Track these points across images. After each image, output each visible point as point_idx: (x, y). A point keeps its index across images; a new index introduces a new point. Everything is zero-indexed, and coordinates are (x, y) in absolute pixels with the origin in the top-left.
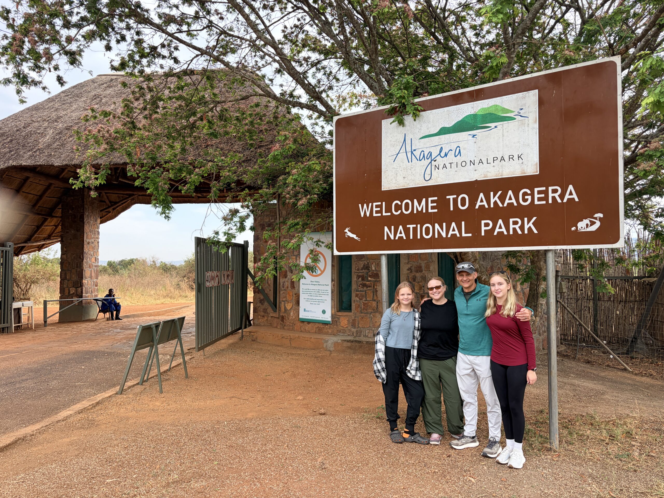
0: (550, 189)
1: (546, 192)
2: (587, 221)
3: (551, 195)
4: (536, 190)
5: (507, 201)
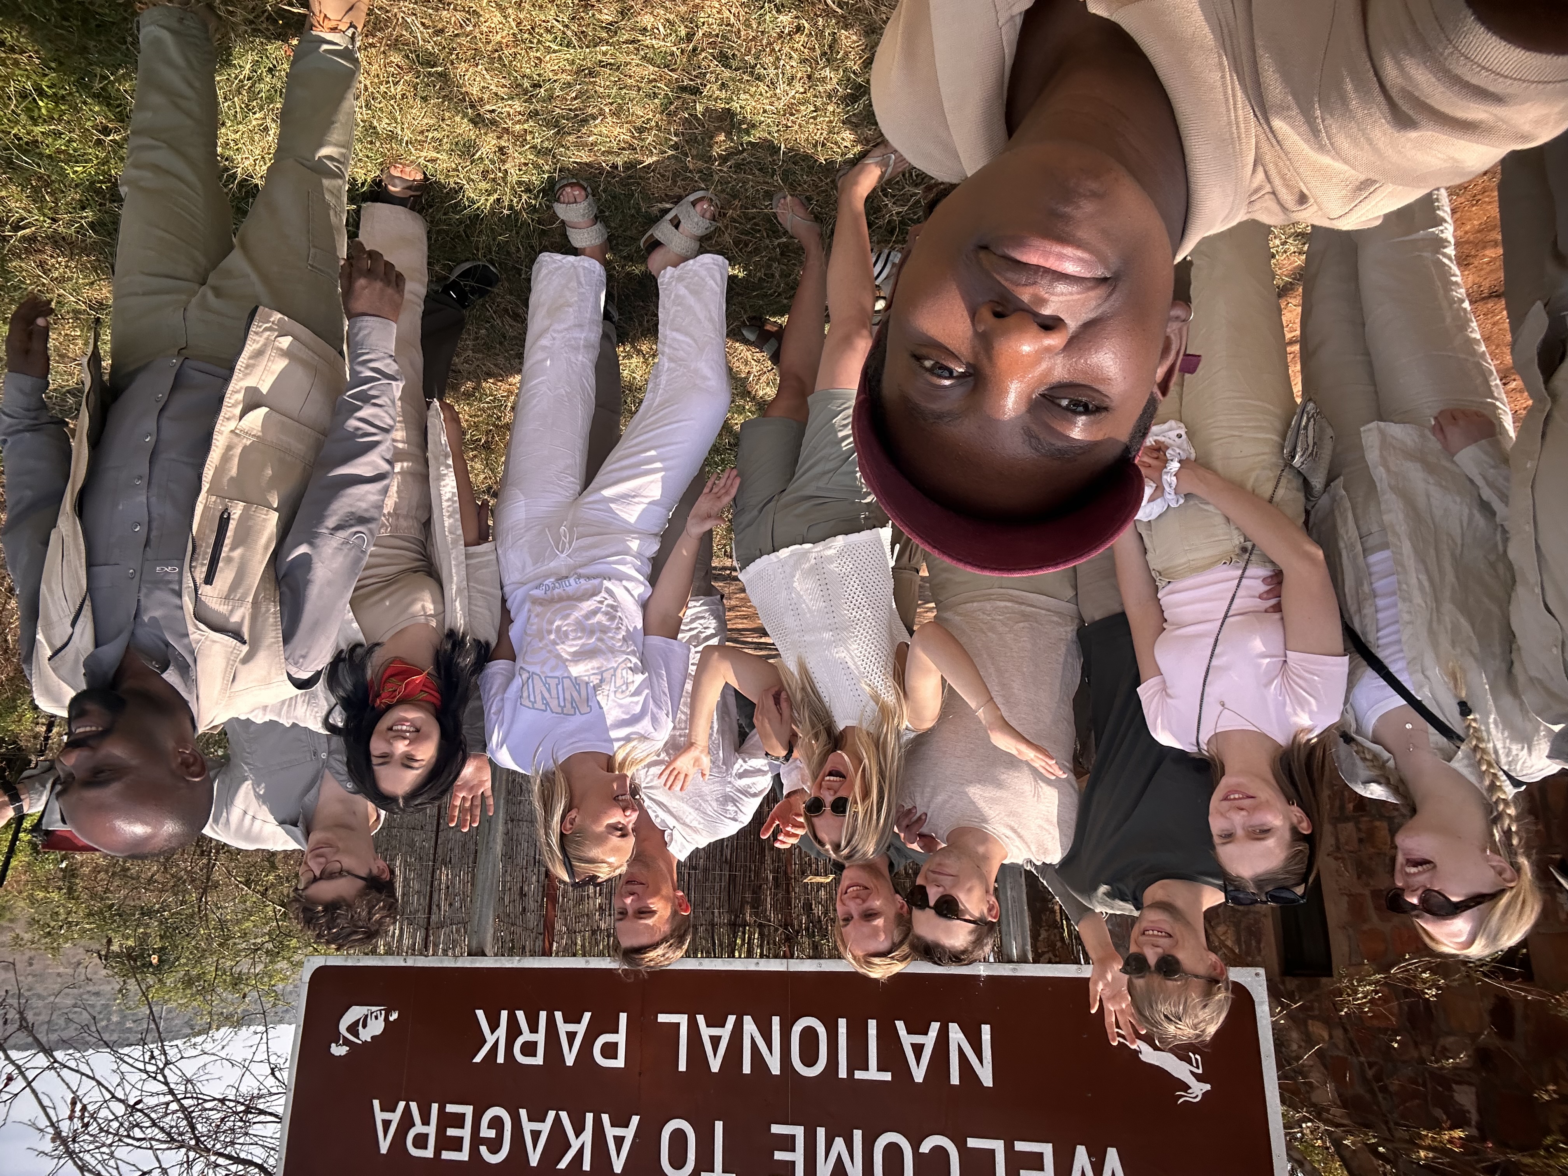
0: (429, 1153)
1: (446, 1143)
2: (366, 1035)
4: (464, 1156)
5: (545, 1128)
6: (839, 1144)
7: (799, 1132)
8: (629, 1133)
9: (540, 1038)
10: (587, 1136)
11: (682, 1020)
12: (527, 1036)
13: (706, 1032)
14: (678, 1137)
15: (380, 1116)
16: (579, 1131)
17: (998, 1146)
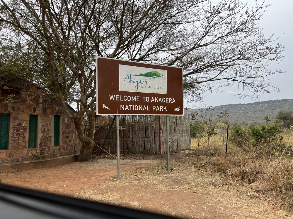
0: (170, 98)
1: (168, 99)
2: (177, 108)
3: (170, 100)
4: (166, 98)
5: (159, 101)
6: (134, 100)
7: (137, 101)
8: (152, 100)
9: (161, 108)
10: (156, 100)
11: (148, 110)
12: (162, 108)
13: (146, 109)
14: (148, 100)
15: (175, 101)
16: (156, 101)
17: (120, 100)
